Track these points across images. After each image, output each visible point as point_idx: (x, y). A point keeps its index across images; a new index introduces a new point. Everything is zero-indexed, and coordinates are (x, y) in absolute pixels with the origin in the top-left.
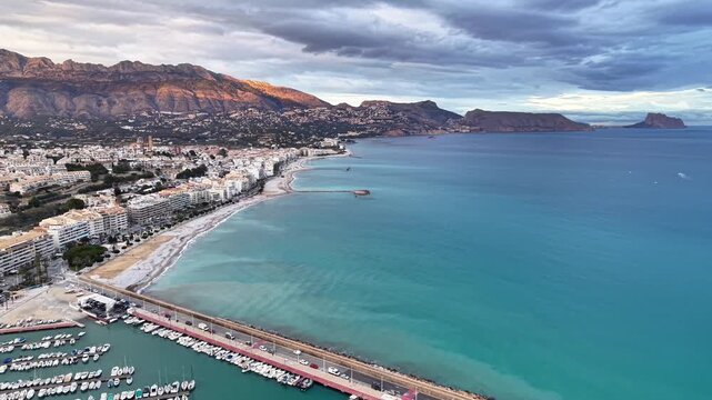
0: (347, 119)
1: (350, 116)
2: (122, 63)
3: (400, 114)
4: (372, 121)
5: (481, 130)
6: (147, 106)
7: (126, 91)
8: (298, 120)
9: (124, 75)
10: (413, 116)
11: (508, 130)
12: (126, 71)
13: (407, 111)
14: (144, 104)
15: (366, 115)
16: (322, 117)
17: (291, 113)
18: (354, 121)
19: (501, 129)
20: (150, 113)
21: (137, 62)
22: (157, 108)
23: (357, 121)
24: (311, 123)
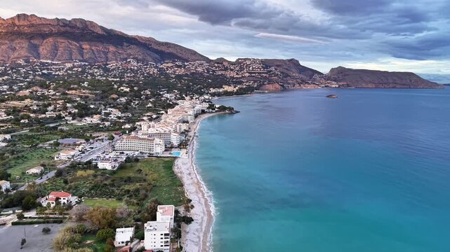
0: (223, 72)
1: (226, 69)
2: (19, 16)
3: (273, 69)
4: (247, 75)
5: (348, 85)
6: (27, 54)
7: (12, 40)
8: (175, 72)
9: (18, 26)
10: (285, 71)
11: (370, 86)
12: (22, 23)
13: (278, 66)
14: (24, 53)
15: (241, 69)
16: (200, 69)
17: (170, 65)
18: (229, 74)
19: (364, 85)
20: (27, 61)
21: (33, 16)
22: (38, 56)
23: (233, 74)
24: (186, 75)
